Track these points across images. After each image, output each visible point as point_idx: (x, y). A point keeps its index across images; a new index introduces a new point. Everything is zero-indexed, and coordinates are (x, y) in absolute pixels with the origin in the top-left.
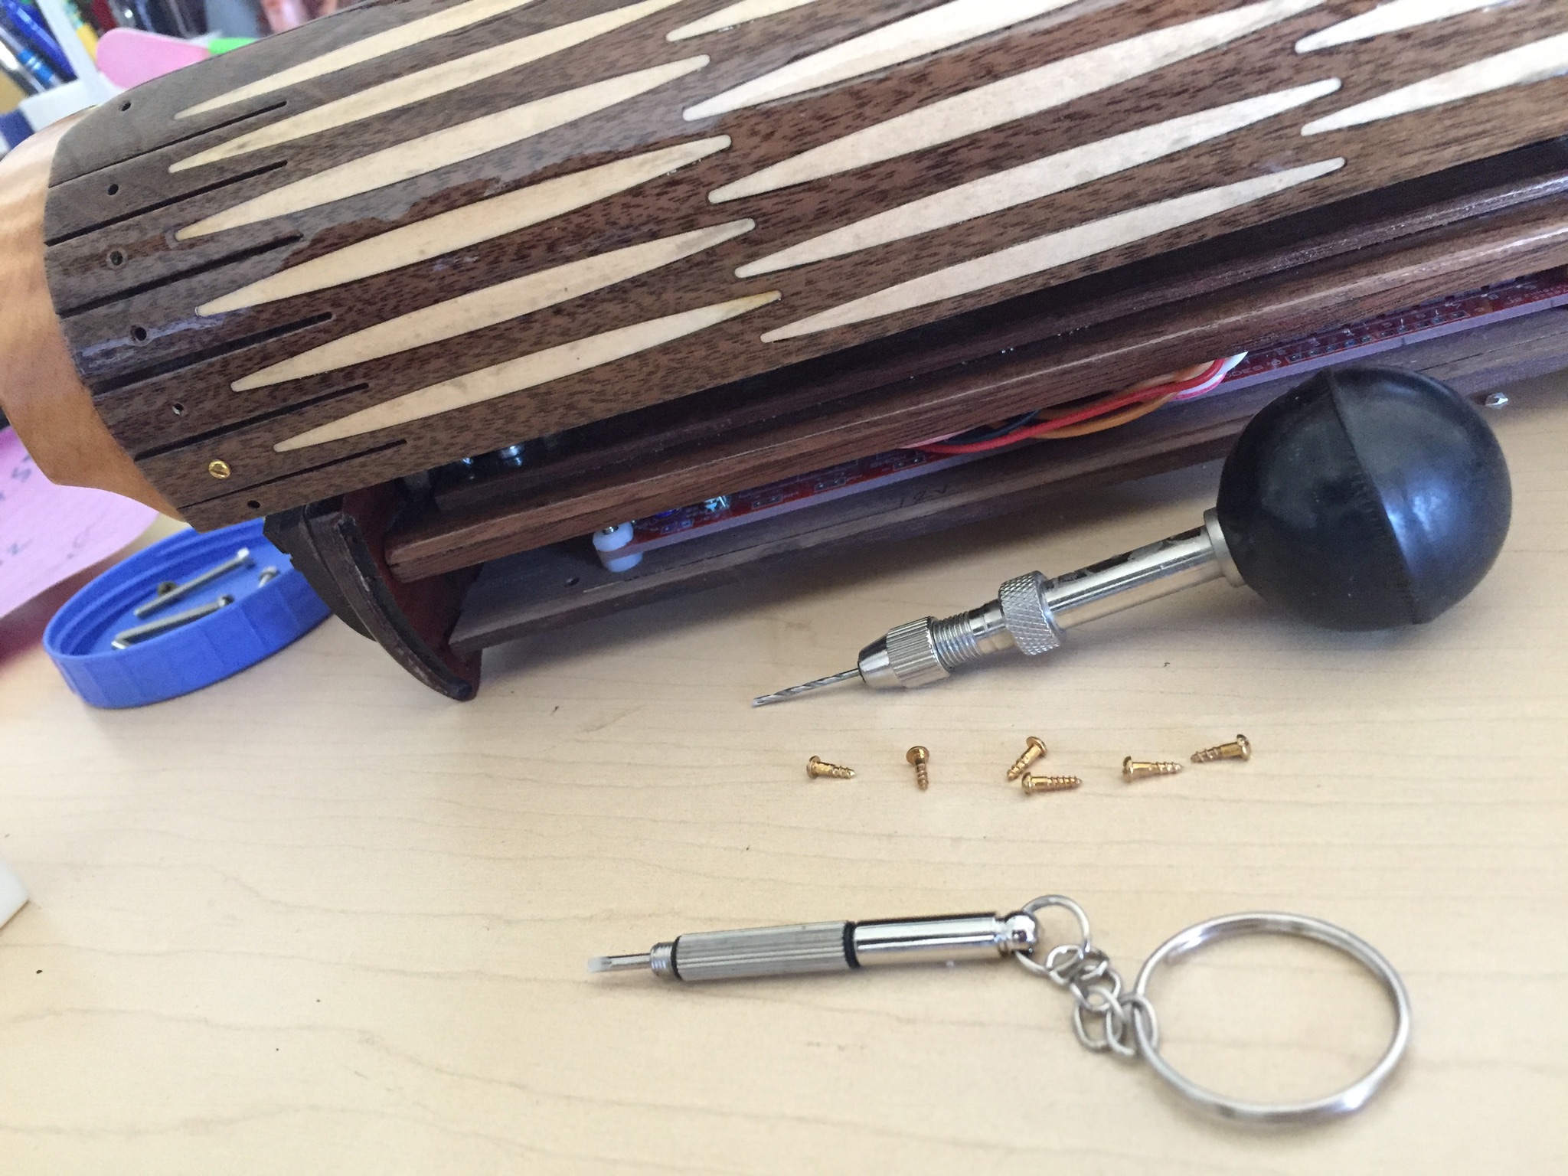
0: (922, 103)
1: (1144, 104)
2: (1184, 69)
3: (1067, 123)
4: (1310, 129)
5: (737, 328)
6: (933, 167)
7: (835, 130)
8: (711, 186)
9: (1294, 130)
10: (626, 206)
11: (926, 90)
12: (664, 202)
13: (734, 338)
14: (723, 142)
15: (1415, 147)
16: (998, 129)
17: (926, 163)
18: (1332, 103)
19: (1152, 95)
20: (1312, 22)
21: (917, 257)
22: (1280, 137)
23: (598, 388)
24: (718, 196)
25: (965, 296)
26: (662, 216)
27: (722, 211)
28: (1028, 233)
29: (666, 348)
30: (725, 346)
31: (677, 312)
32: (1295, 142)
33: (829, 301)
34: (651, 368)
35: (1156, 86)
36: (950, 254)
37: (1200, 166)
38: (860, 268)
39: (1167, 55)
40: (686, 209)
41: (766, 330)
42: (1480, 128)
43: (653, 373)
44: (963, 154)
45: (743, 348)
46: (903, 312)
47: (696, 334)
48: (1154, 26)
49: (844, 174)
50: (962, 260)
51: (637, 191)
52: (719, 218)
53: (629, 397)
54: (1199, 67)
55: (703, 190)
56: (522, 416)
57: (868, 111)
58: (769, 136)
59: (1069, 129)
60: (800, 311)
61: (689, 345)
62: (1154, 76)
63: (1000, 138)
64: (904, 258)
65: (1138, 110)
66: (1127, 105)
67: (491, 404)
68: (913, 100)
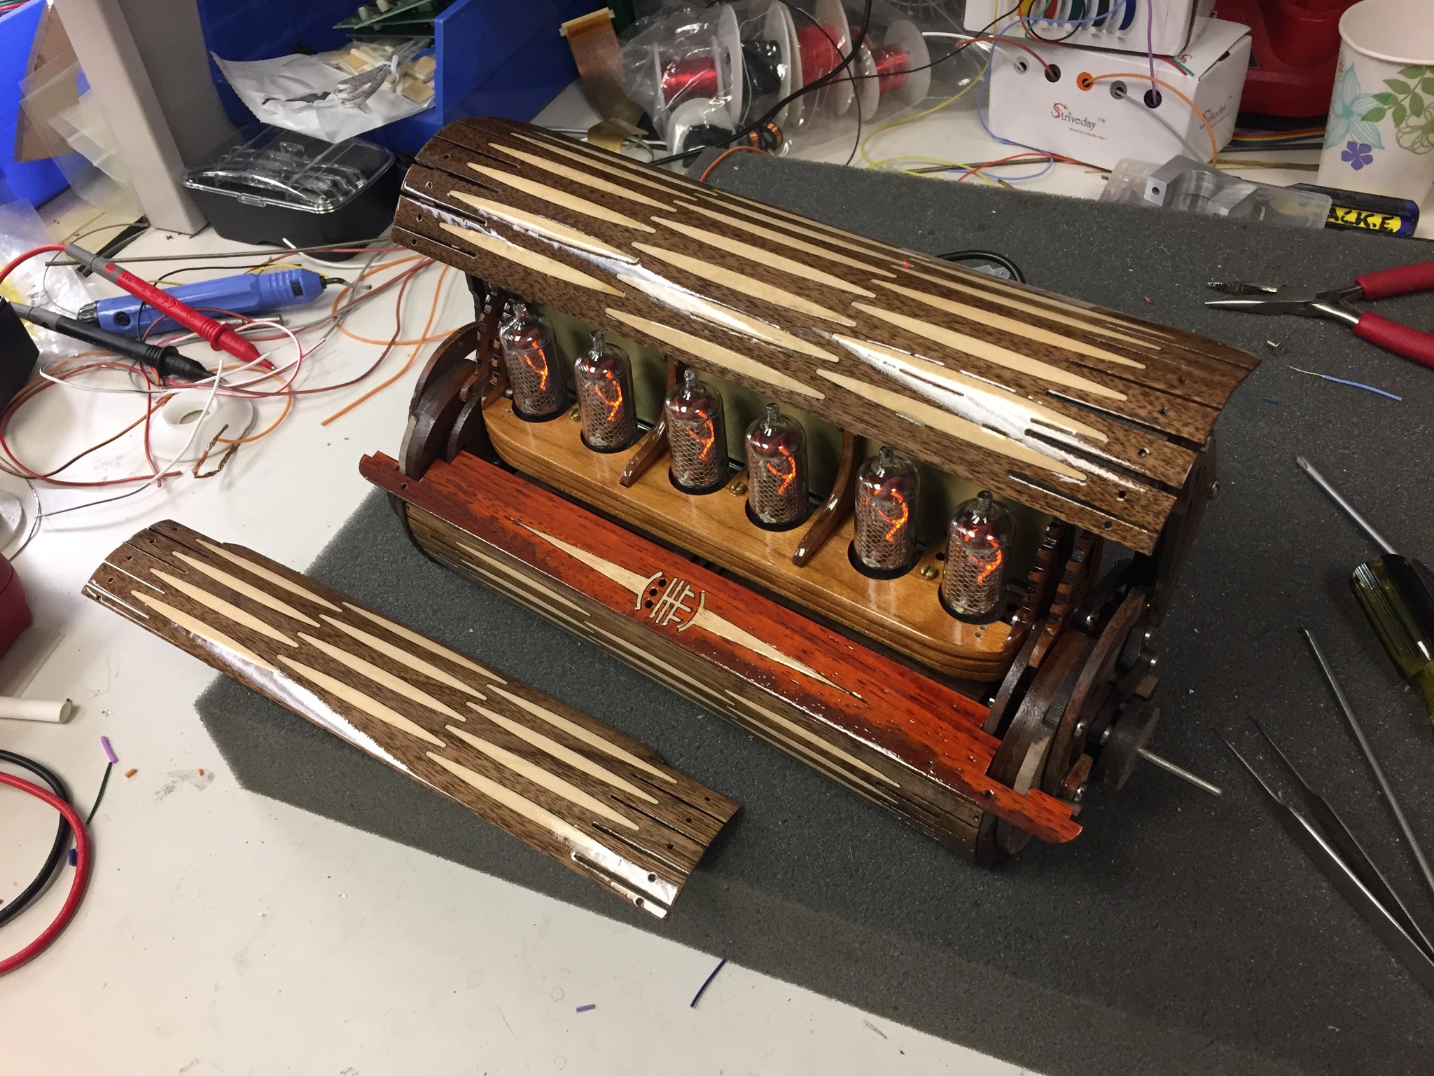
0: (715, 264)
1: (776, 317)
2: (796, 315)
3: (749, 304)
4: (821, 372)
5: (602, 297)
6: (700, 286)
7: (685, 252)
8: (636, 240)
9: (814, 368)
10: (608, 227)
11: (720, 261)
12: (619, 234)
13: (598, 301)
14: (653, 231)
15: (850, 412)
16: (728, 289)
17: (700, 283)
18: (833, 367)
19: (780, 315)
20: (844, 330)
21: (672, 317)
22: (809, 367)
23: (545, 286)
24: (635, 245)
25: (678, 349)
26: (614, 237)
27: (631, 250)
28: (711, 337)
29: (577, 288)
30: (593, 302)
31: (590, 275)
32: (813, 375)
33: (634, 311)
34: (565, 291)
35: (784, 313)
36: (683, 325)
37: (778, 357)
38: (653, 306)
39: (795, 306)
40: (622, 241)
41: (609, 307)
42: (875, 423)
43: (564, 294)
44: (712, 289)
45: (598, 308)
46: (654, 338)
47: (588, 289)
48: (798, 294)
49: (674, 267)
50: (684, 331)
51: (616, 225)
52: (629, 251)
53: (550, 298)
54: (801, 317)
55: (633, 239)
56: (517, 276)
57: (699, 254)
58: (666, 239)
59: (748, 307)
60: (624, 308)
61: (584, 293)
62: (786, 310)
63: (726, 292)
64: (669, 314)
65: (772, 317)
66: (771, 313)
67: (512, 264)
68: (714, 261)
